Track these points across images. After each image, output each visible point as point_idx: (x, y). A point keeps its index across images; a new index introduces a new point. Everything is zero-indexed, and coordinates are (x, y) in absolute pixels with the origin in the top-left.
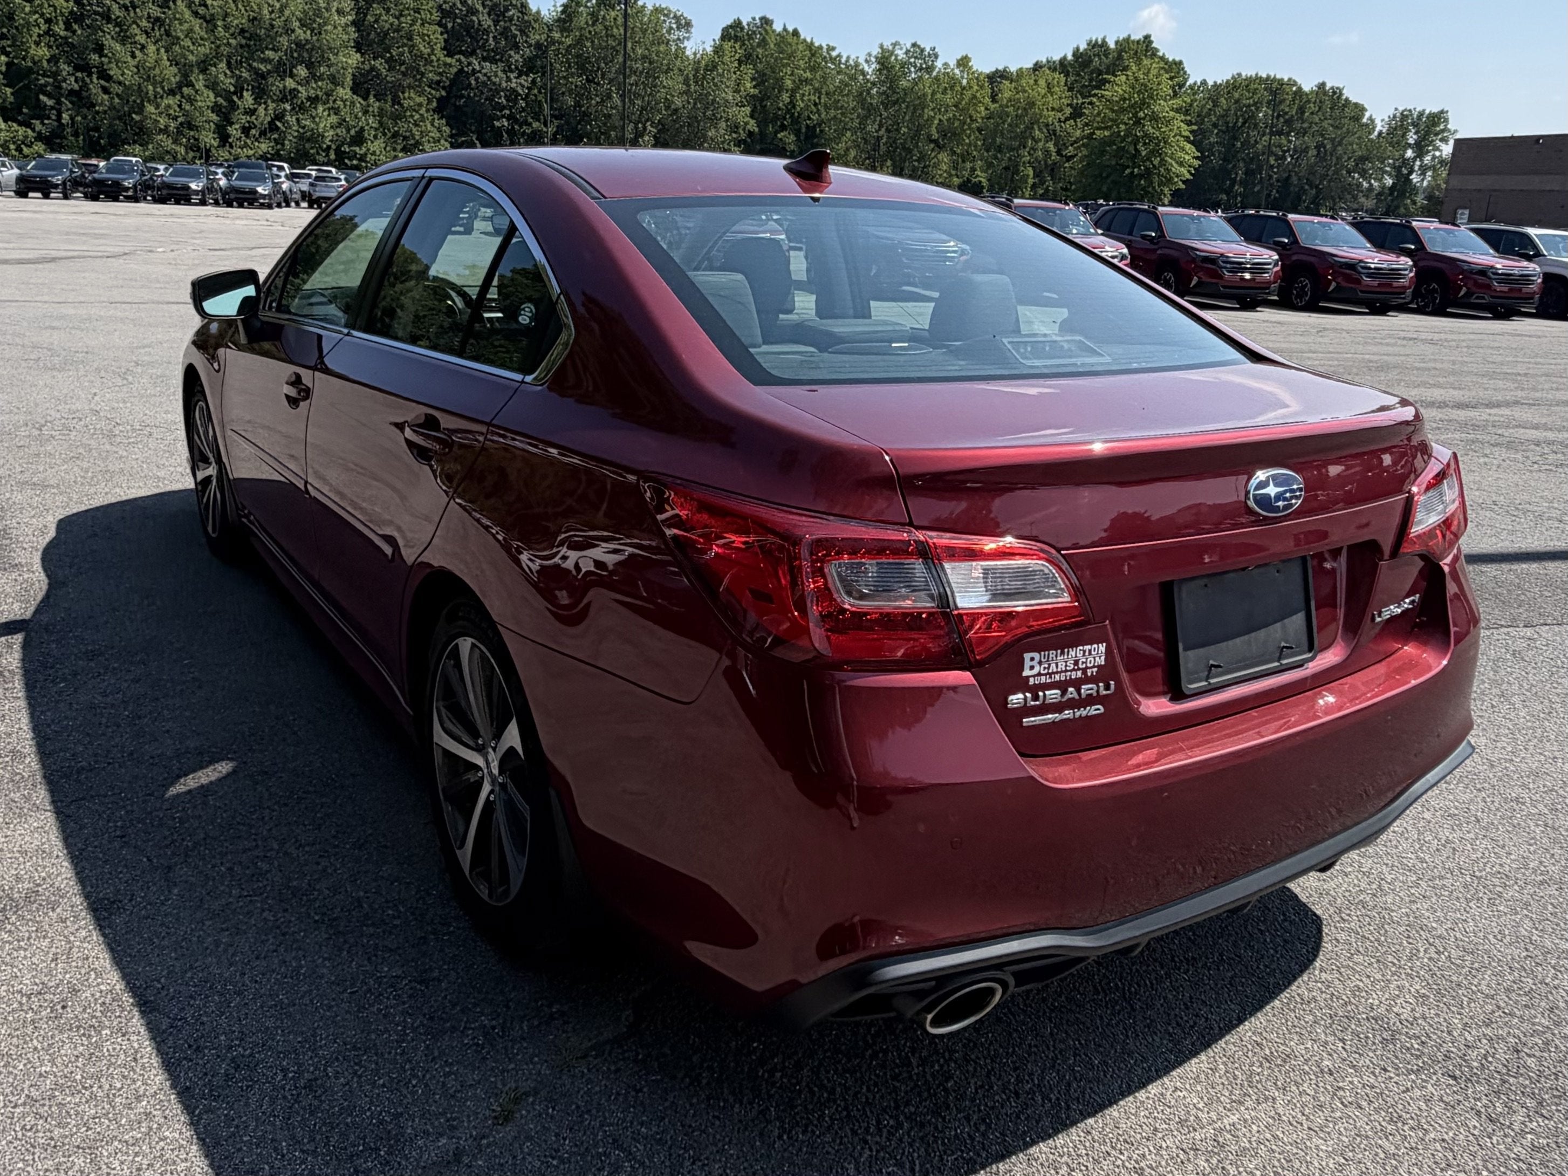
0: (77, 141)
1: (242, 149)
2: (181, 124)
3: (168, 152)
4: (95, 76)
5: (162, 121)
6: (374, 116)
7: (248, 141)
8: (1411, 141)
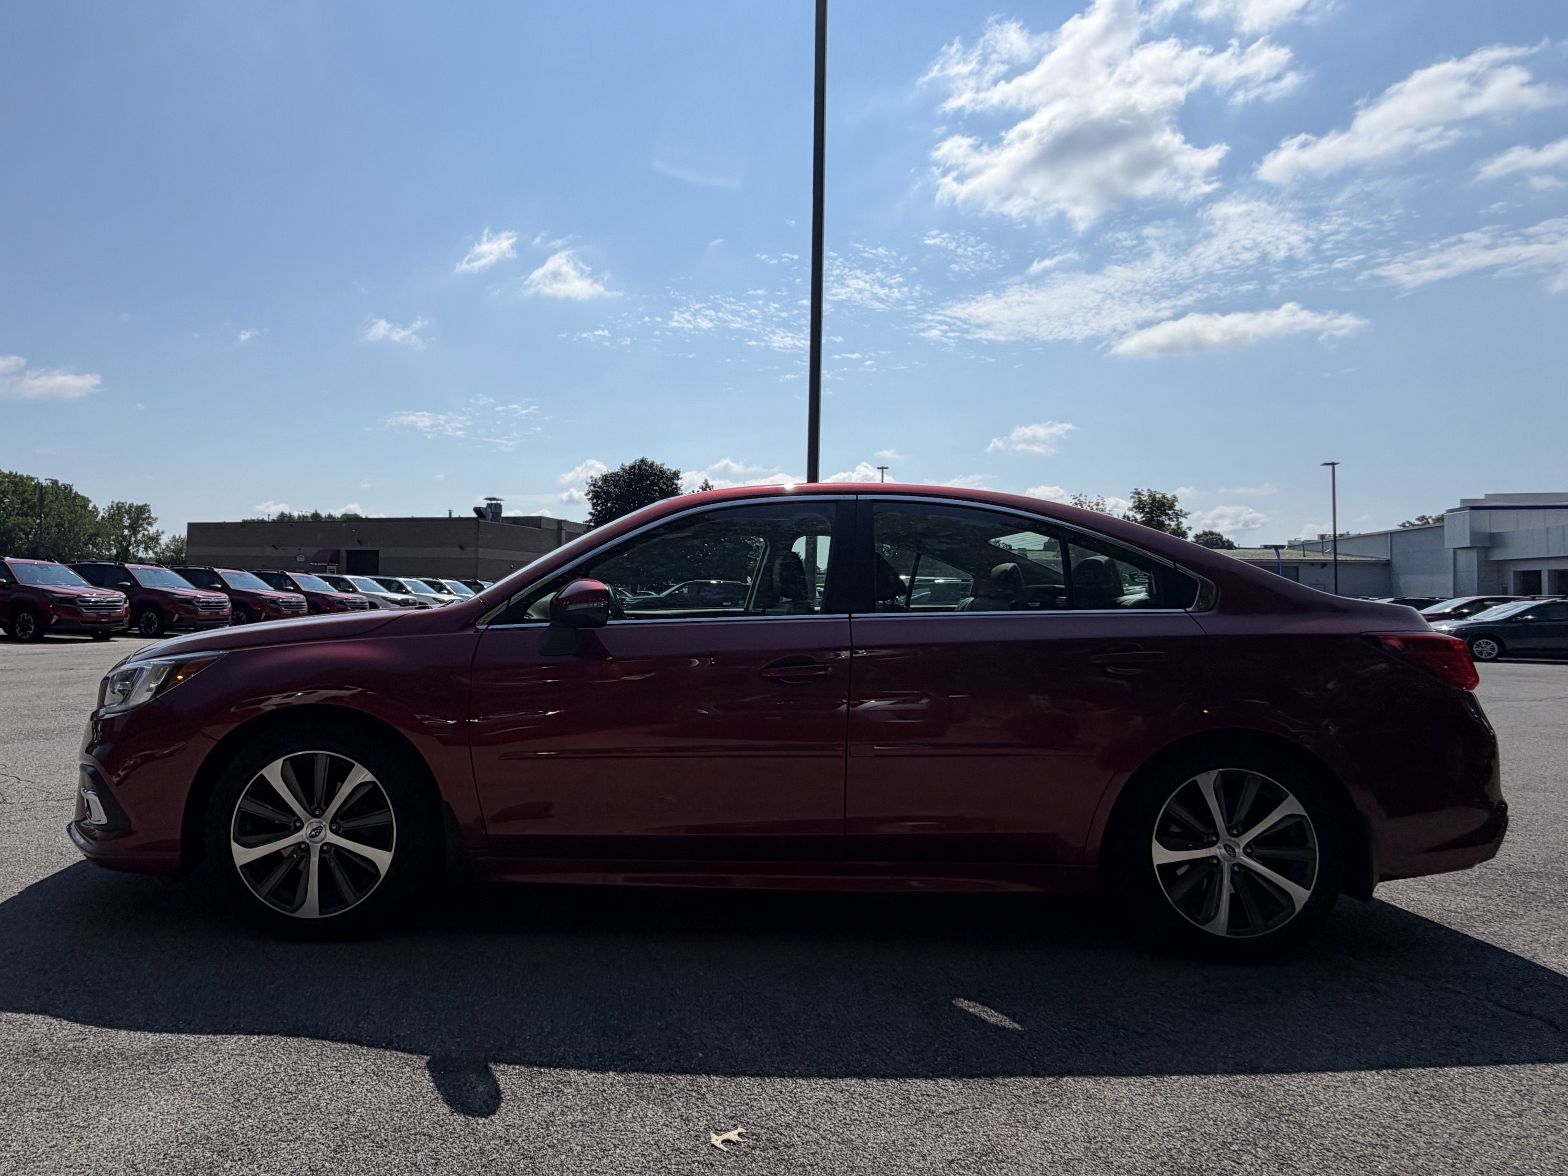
8: (126, 524)
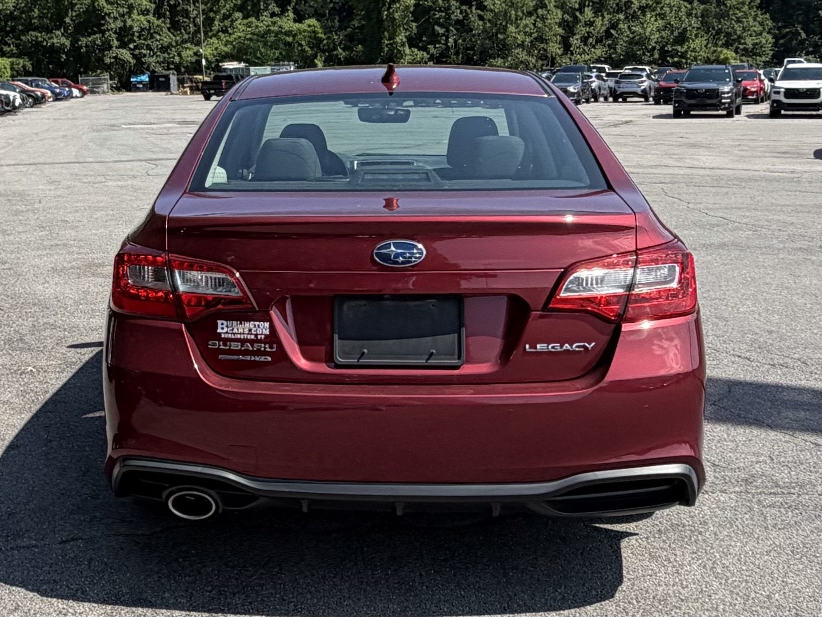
0: (457, 58)
1: (581, 55)
2: (535, 39)
3: (522, 62)
4: (474, 8)
5: (520, 38)
6: (696, 17)
7: (585, 48)
